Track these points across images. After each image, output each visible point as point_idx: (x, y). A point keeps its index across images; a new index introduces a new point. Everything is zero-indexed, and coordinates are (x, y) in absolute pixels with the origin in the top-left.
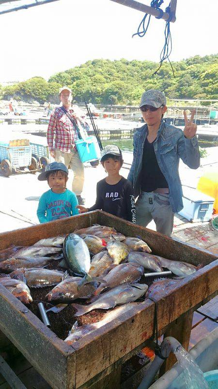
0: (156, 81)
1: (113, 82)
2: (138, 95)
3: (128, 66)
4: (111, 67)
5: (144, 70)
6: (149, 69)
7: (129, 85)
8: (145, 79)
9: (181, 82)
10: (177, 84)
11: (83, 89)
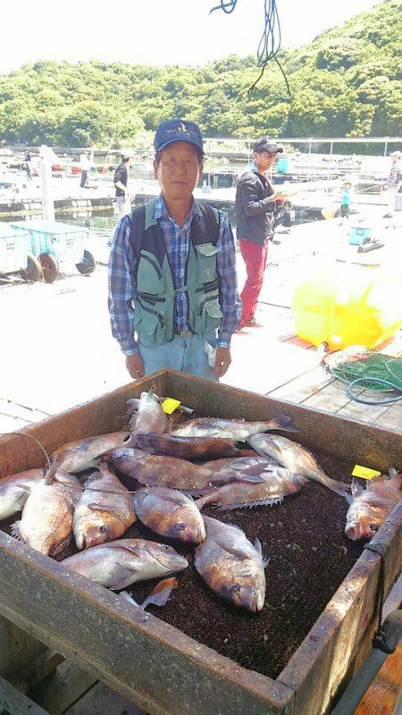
0: (161, 102)
1: (78, 104)
2: (130, 130)
3: (105, 73)
4: (71, 75)
5: (137, 80)
6: (147, 79)
7: (111, 109)
8: (141, 98)
9: (207, 104)
10: (201, 108)
11: (21, 118)
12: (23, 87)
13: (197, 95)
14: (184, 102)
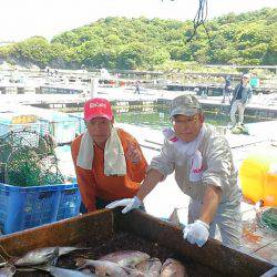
1: (130, 44)
2: (161, 59)
6: (174, 29)
7: (150, 47)
8: (169, 40)
10: (208, 47)
11: (95, 52)
12: (97, 33)
14: (197, 43)
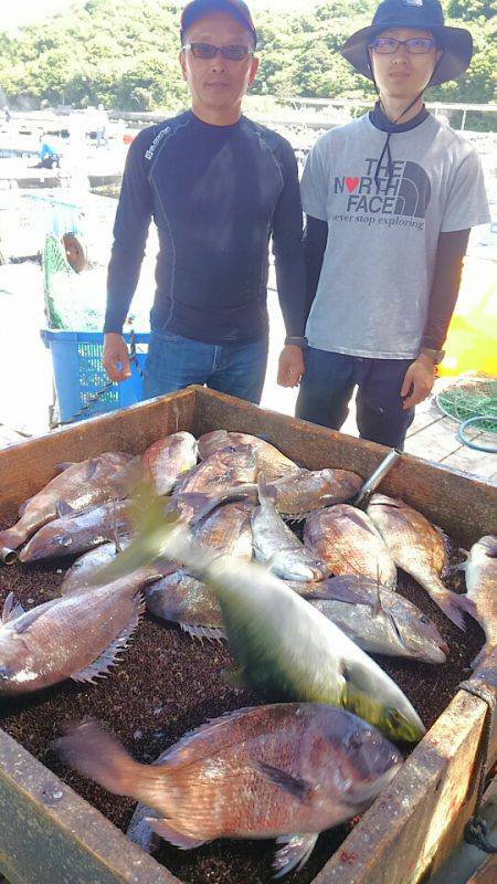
1: (140, 56)
4: (132, 18)
9: (304, 59)
10: (296, 65)
11: (67, 72)
12: (71, 33)
13: (291, 48)
14: (275, 57)
